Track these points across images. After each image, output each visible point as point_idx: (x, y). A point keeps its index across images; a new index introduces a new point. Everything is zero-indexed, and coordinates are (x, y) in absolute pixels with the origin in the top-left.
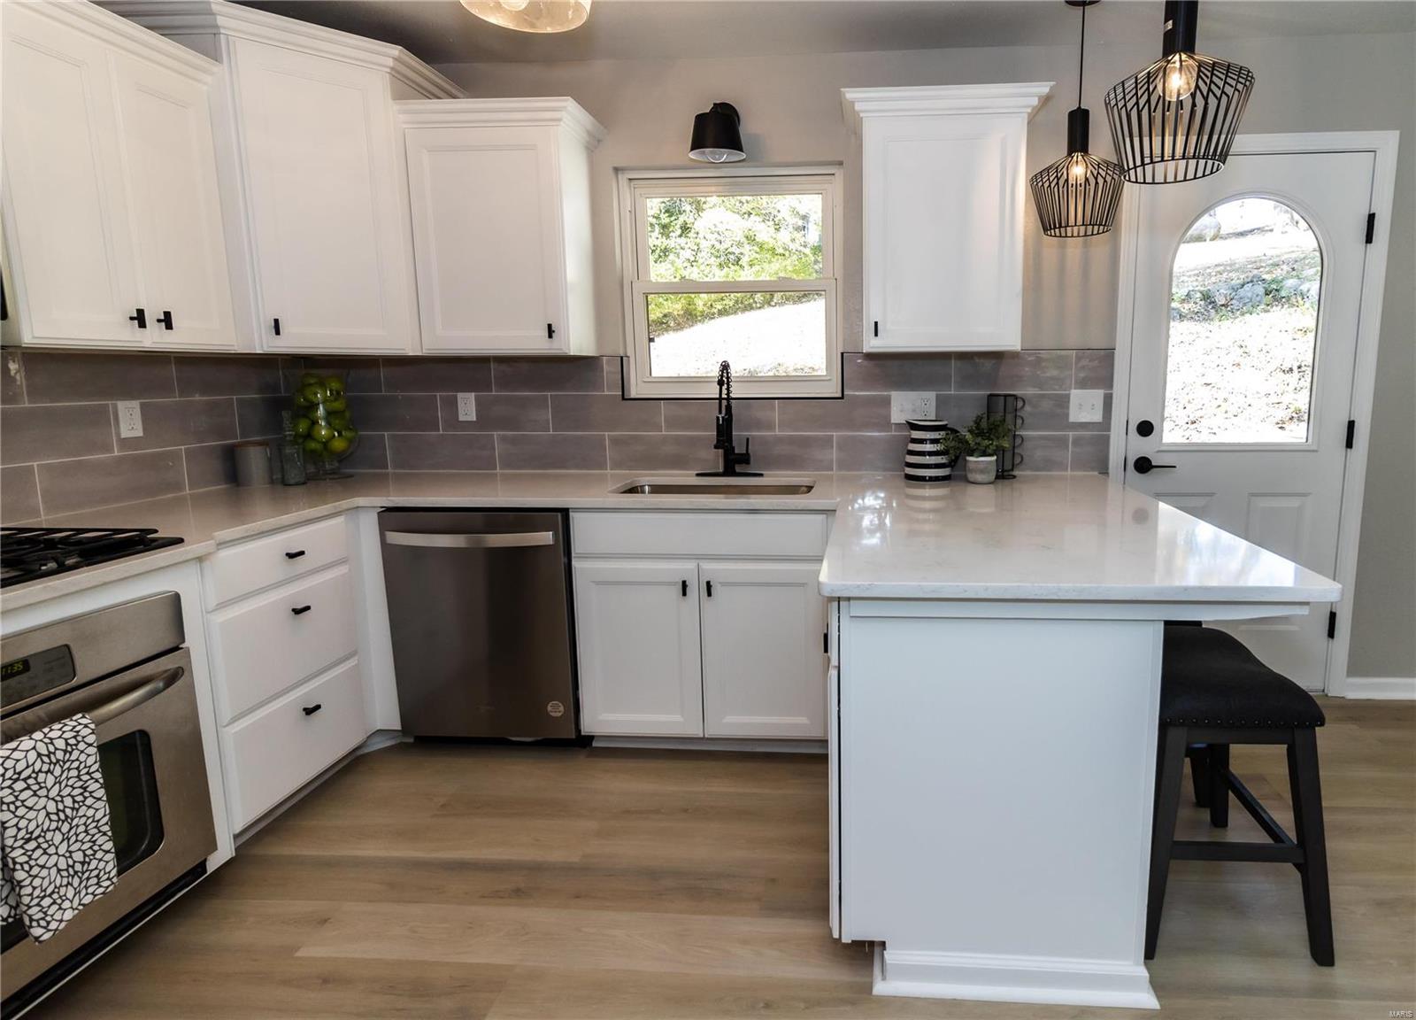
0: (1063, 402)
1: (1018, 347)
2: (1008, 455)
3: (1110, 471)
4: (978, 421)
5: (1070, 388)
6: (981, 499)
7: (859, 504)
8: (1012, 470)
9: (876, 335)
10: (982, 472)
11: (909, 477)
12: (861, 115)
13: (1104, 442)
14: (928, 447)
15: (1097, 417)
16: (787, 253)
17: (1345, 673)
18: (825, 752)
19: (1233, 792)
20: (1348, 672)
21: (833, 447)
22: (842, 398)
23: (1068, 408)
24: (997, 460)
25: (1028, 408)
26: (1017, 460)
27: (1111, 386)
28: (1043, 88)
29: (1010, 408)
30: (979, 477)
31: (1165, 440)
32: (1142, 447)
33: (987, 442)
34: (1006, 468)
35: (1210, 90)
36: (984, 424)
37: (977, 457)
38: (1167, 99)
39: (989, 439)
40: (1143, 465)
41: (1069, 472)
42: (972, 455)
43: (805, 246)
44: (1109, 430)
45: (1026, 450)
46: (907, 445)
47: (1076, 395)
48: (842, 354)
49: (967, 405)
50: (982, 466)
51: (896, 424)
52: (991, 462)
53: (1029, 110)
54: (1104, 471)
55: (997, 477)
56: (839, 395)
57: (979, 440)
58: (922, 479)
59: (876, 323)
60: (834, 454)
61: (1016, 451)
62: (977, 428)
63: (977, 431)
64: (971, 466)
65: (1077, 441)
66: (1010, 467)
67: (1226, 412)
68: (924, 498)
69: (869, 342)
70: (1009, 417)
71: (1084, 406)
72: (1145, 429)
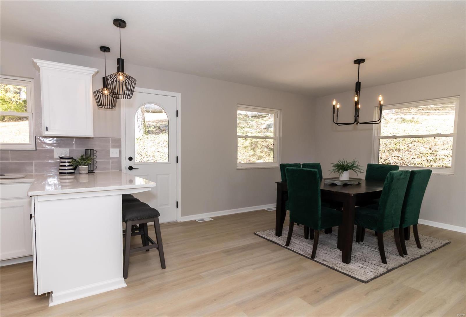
0: (108, 152)
1: (93, 137)
2: (92, 166)
3: (122, 170)
4: (82, 156)
5: (110, 148)
6: (84, 178)
7: (43, 183)
8: (94, 170)
9: (47, 130)
10: (84, 170)
11: (61, 173)
12: (40, 67)
13: (120, 162)
14: (67, 164)
15: (117, 155)
16: (11, 102)
17: (181, 216)
18: (32, 260)
19: (150, 241)
20: (181, 215)
21: (33, 165)
22: (36, 150)
23: (109, 153)
24: (88, 167)
25: (97, 153)
26: (95, 167)
27: (121, 148)
28: (96, 70)
29: (92, 153)
30: (83, 172)
31: (136, 162)
32: (130, 164)
33: (84, 162)
34: (91, 170)
35: (129, 81)
36: (84, 157)
37: (82, 166)
38: (120, 81)
39: (85, 161)
40: (131, 168)
41: (111, 171)
42: (80, 166)
43: (20, 100)
44: (121, 159)
45: (98, 165)
46: (60, 164)
47: (112, 150)
48: (35, 136)
49: (78, 152)
50: (84, 169)
51: (56, 158)
52: (86, 168)
53: (93, 75)
54: (121, 170)
55: (89, 172)
56: (35, 149)
57: (82, 161)
58: (65, 173)
59: (47, 127)
60: (33, 168)
61: (95, 165)
62: (82, 158)
63: (82, 159)
64: (80, 169)
65: (112, 163)
66: (93, 170)
67: (163, 159)
68: (65, 179)
69: (45, 133)
70: (92, 156)
71: (114, 153)
72: (131, 159)
